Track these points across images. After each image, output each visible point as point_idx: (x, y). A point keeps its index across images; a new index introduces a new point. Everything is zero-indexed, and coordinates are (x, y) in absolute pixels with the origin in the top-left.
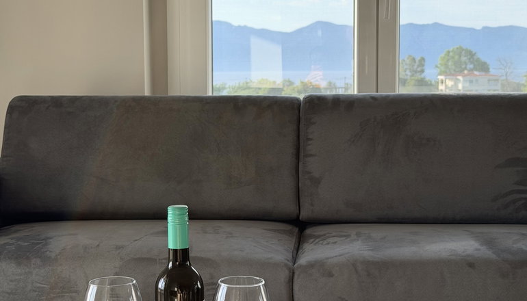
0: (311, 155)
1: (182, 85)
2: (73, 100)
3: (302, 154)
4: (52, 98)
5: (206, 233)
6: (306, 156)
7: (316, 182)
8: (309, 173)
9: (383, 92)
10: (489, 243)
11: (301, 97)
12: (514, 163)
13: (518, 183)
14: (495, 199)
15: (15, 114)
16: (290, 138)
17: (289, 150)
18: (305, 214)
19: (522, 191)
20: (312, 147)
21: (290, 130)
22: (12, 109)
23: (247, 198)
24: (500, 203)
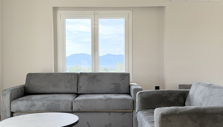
0: (80, 83)
1: (60, 71)
2: (39, 74)
3: (78, 82)
7: (81, 87)
9: (96, 72)
12: (113, 84)
13: (114, 87)
14: (110, 90)
15: (28, 76)
16: (77, 80)
17: (76, 82)
18: (79, 93)
19: (115, 88)
20: (80, 81)
21: (77, 78)
22: (27, 75)
23: (69, 90)
24: (111, 90)
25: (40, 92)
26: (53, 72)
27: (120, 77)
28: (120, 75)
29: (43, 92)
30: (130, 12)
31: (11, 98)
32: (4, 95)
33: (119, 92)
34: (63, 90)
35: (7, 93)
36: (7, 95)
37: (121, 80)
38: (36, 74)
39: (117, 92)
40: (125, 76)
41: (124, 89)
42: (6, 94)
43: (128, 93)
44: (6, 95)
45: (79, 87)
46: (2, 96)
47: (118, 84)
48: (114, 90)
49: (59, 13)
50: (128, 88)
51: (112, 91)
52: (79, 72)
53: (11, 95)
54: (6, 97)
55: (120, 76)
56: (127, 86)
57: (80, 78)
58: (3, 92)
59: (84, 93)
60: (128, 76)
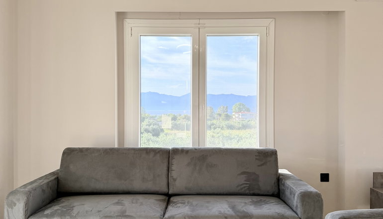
0: (173, 170)
1: (129, 144)
2: (87, 149)
3: (170, 170)
4: (79, 148)
5: (133, 203)
6: (171, 170)
7: (175, 180)
8: (172, 177)
9: (202, 147)
10: (233, 208)
11: (171, 148)
12: (243, 173)
13: (245, 181)
14: (238, 186)
15: (65, 155)
16: (166, 164)
17: (165, 168)
18: (170, 192)
19: (247, 184)
20: (174, 167)
21: (166, 161)
22: (64, 153)
23: (149, 186)
24: (239, 188)
25: (89, 190)
26: (116, 146)
27: (256, 159)
28: (257, 154)
29: (95, 191)
30: (270, 23)
31: (26, 211)
32: (12, 205)
33: (256, 192)
34: (137, 185)
35: (18, 200)
36: (17, 204)
37: (259, 166)
38: (81, 150)
39: (252, 192)
40: (268, 157)
41: (267, 184)
42: (16, 202)
43: (276, 193)
44: (15, 204)
45: (172, 180)
46: (6, 206)
47: (254, 173)
48: (244, 187)
49: (129, 23)
50: (276, 184)
51: (242, 189)
52: (170, 147)
53: (26, 204)
54: (15, 208)
55: (258, 157)
56: (274, 180)
57: (174, 160)
58: (10, 198)
59: (181, 193)
60: (274, 156)
